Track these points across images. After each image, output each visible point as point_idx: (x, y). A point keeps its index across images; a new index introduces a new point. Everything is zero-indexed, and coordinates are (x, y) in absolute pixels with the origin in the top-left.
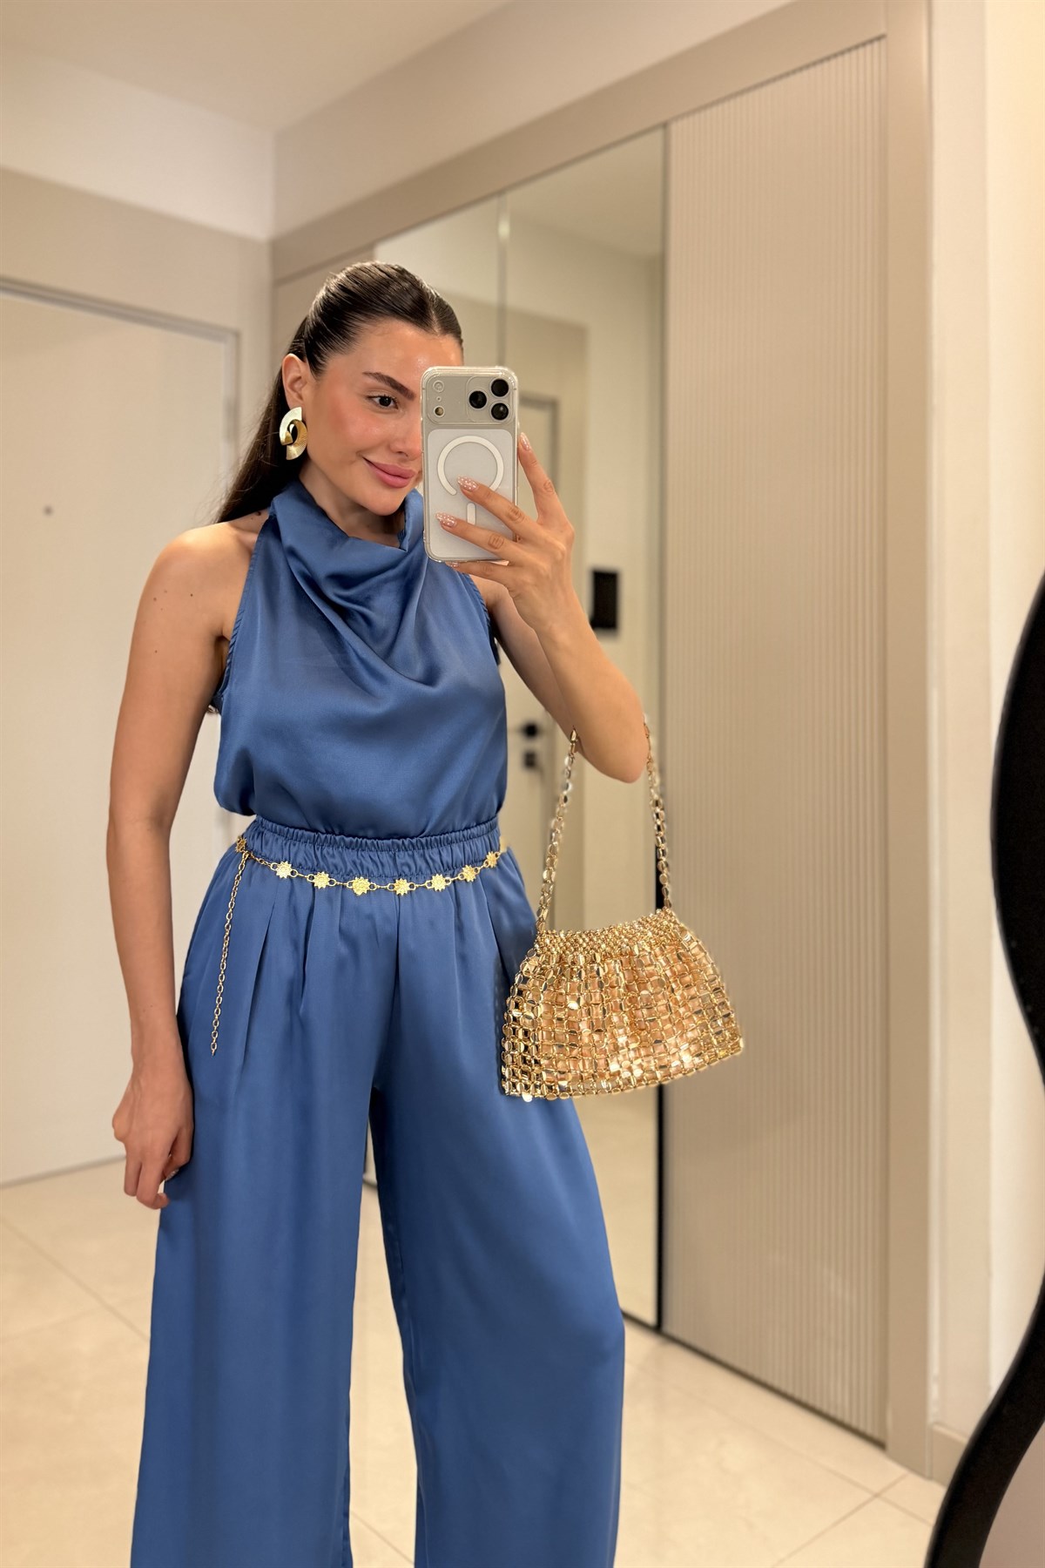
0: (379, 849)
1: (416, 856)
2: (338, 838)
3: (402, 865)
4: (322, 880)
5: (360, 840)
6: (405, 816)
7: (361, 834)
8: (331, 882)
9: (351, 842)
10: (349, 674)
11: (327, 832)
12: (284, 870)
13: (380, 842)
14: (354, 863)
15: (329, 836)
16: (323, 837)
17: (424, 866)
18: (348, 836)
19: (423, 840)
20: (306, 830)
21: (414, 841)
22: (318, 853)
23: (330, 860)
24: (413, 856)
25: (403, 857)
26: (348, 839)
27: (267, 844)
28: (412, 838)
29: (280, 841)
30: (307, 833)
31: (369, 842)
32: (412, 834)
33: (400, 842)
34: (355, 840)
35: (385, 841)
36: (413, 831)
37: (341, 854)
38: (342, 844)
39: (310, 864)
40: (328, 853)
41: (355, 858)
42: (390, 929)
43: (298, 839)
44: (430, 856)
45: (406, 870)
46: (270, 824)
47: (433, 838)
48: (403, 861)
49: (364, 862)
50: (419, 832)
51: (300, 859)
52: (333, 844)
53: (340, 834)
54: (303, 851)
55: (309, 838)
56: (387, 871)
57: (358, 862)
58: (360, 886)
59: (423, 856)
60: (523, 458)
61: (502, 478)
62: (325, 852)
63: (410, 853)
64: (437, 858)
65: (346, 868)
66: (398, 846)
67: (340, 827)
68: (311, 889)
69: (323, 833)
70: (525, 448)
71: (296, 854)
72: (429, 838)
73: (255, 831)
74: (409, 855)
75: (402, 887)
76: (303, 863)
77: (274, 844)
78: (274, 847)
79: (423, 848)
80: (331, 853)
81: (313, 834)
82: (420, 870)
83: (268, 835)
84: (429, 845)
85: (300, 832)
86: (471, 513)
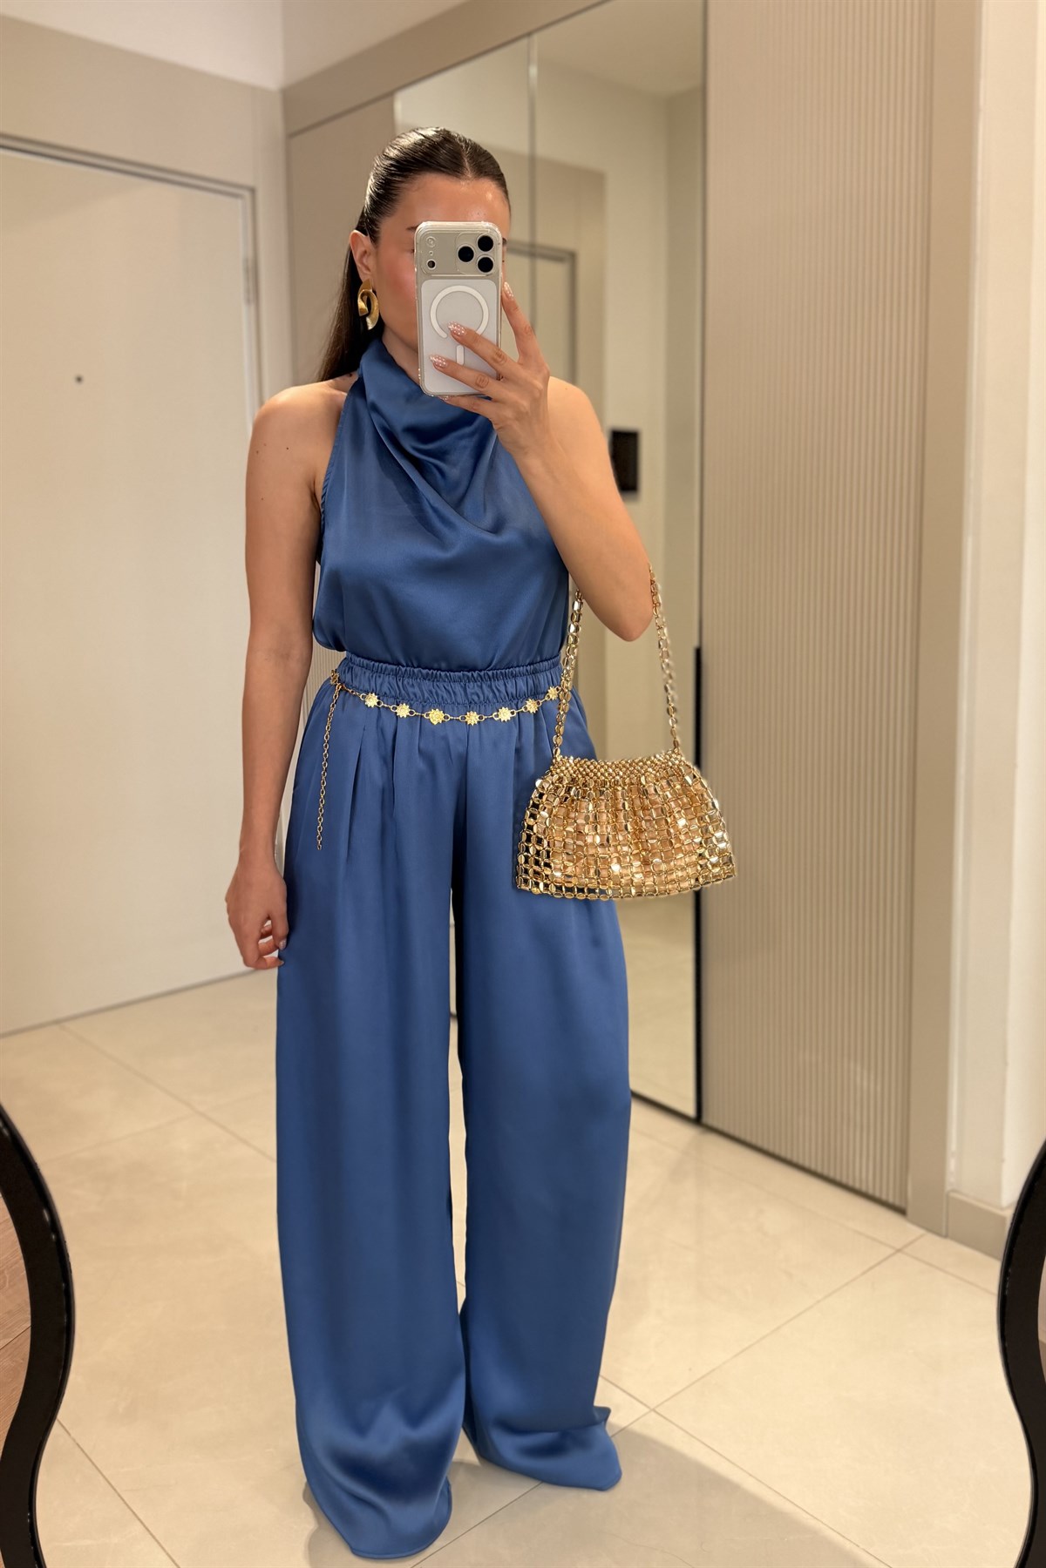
0: (451, 680)
1: (484, 686)
2: (416, 670)
3: (472, 694)
4: (403, 711)
5: (435, 672)
6: (472, 650)
7: (436, 666)
8: (411, 713)
9: (428, 674)
10: (423, 523)
11: (408, 666)
12: (372, 701)
13: (452, 673)
14: (431, 692)
15: (408, 669)
16: (403, 669)
17: (491, 695)
18: (424, 669)
19: (490, 673)
20: (390, 664)
21: (482, 673)
22: (400, 684)
23: (410, 690)
24: (481, 687)
25: (472, 688)
26: (424, 671)
27: (356, 677)
28: (480, 671)
29: (367, 674)
30: (390, 667)
31: (443, 674)
32: (480, 668)
33: (470, 674)
34: (430, 672)
35: (456, 673)
36: (480, 664)
37: (419, 685)
38: (420, 675)
39: (393, 693)
40: (408, 683)
41: (431, 687)
42: (461, 749)
43: (383, 672)
44: (496, 687)
45: (476, 698)
46: (358, 659)
47: (499, 672)
48: (473, 691)
49: (439, 692)
50: (486, 665)
51: (385, 689)
52: (412, 675)
53: (418, 667)
54: (387, 682)
55: (392, 670)
56: (459, 700)
57: (434, 691)
58: (436, 716)
59: (490, 687)
60: (506, 305)
61: (488, 324)
62: (405, 682)
63: (479, 684)
64: (502, 689)
65: (424, 696)
66: (468, 677)
67: (418, 659)
68: (395, 718)
69: (403, 666)
70: (507, 296)
71: (381, 685)
72: (495, 672)
73: (346, 665)
74: (478, 686)
75: (473, 718)
76: (388, 692)
77: (363, 678)
78: (363, 681)
79: (490, 680)
80: (411, 683)
81: (394, 667)
82: (488, 698)
83: (357, 670)
84: (495, 677)
85: (384, 666)
86: (460, 355)
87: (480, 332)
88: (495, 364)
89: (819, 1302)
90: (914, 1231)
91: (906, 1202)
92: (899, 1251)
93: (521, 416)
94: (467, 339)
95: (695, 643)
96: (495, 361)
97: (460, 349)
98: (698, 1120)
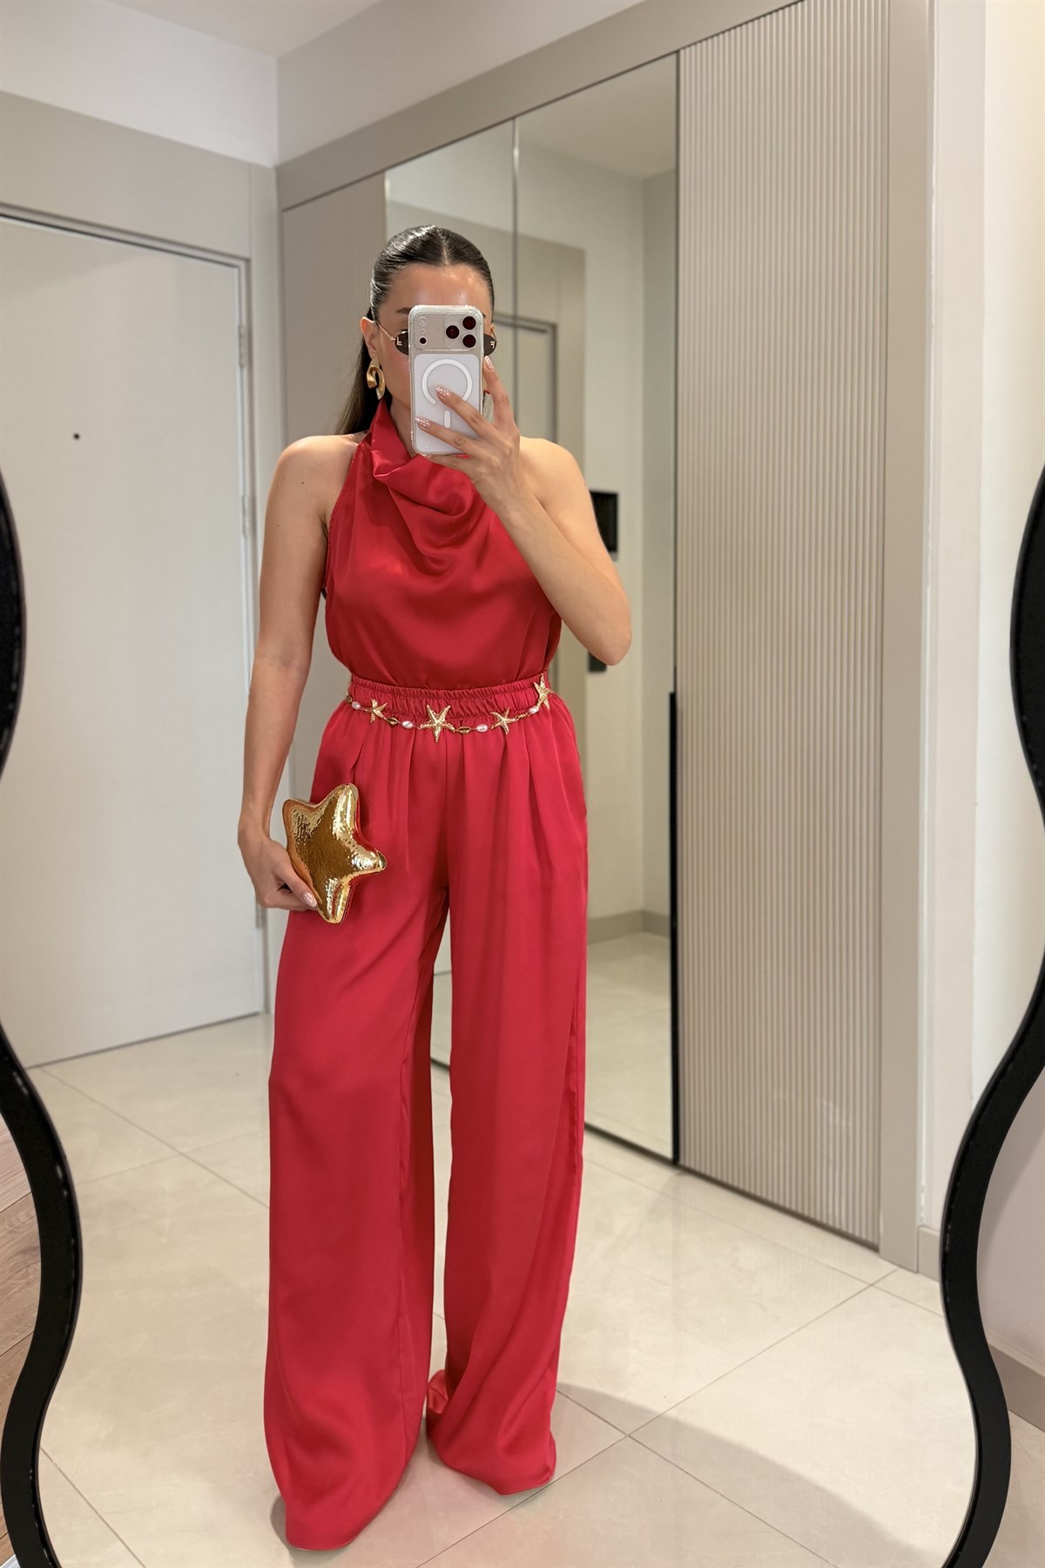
60: (487, 376)
61: (470, 392)
70: (488, 368)
86: (446, 419)
87: (465, 398)
88: (474, 425)
89: (793, 1333)
90: (888, 1267)
91: (879, 1239)
92: (872, 1285)
93: (493, 470)
94: (449, 401)
95: (671, 689)
96: (475, 422)
97: (447, 414)
98: (675, 1162)
